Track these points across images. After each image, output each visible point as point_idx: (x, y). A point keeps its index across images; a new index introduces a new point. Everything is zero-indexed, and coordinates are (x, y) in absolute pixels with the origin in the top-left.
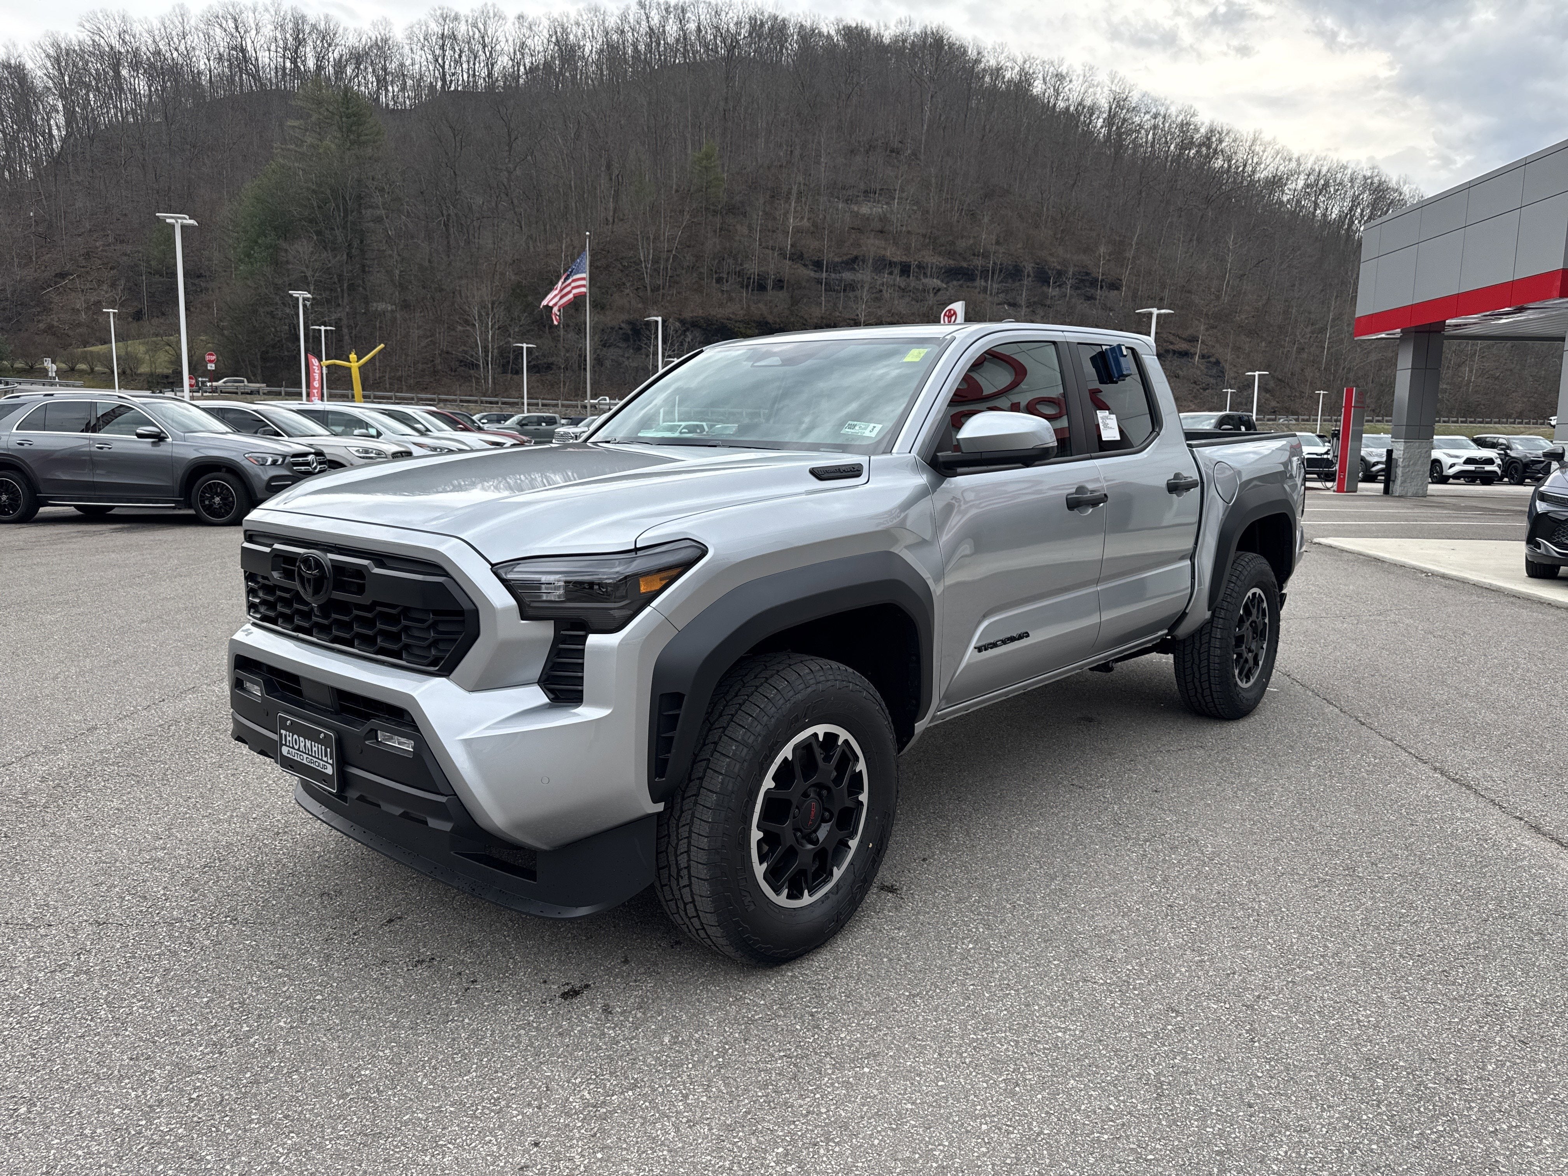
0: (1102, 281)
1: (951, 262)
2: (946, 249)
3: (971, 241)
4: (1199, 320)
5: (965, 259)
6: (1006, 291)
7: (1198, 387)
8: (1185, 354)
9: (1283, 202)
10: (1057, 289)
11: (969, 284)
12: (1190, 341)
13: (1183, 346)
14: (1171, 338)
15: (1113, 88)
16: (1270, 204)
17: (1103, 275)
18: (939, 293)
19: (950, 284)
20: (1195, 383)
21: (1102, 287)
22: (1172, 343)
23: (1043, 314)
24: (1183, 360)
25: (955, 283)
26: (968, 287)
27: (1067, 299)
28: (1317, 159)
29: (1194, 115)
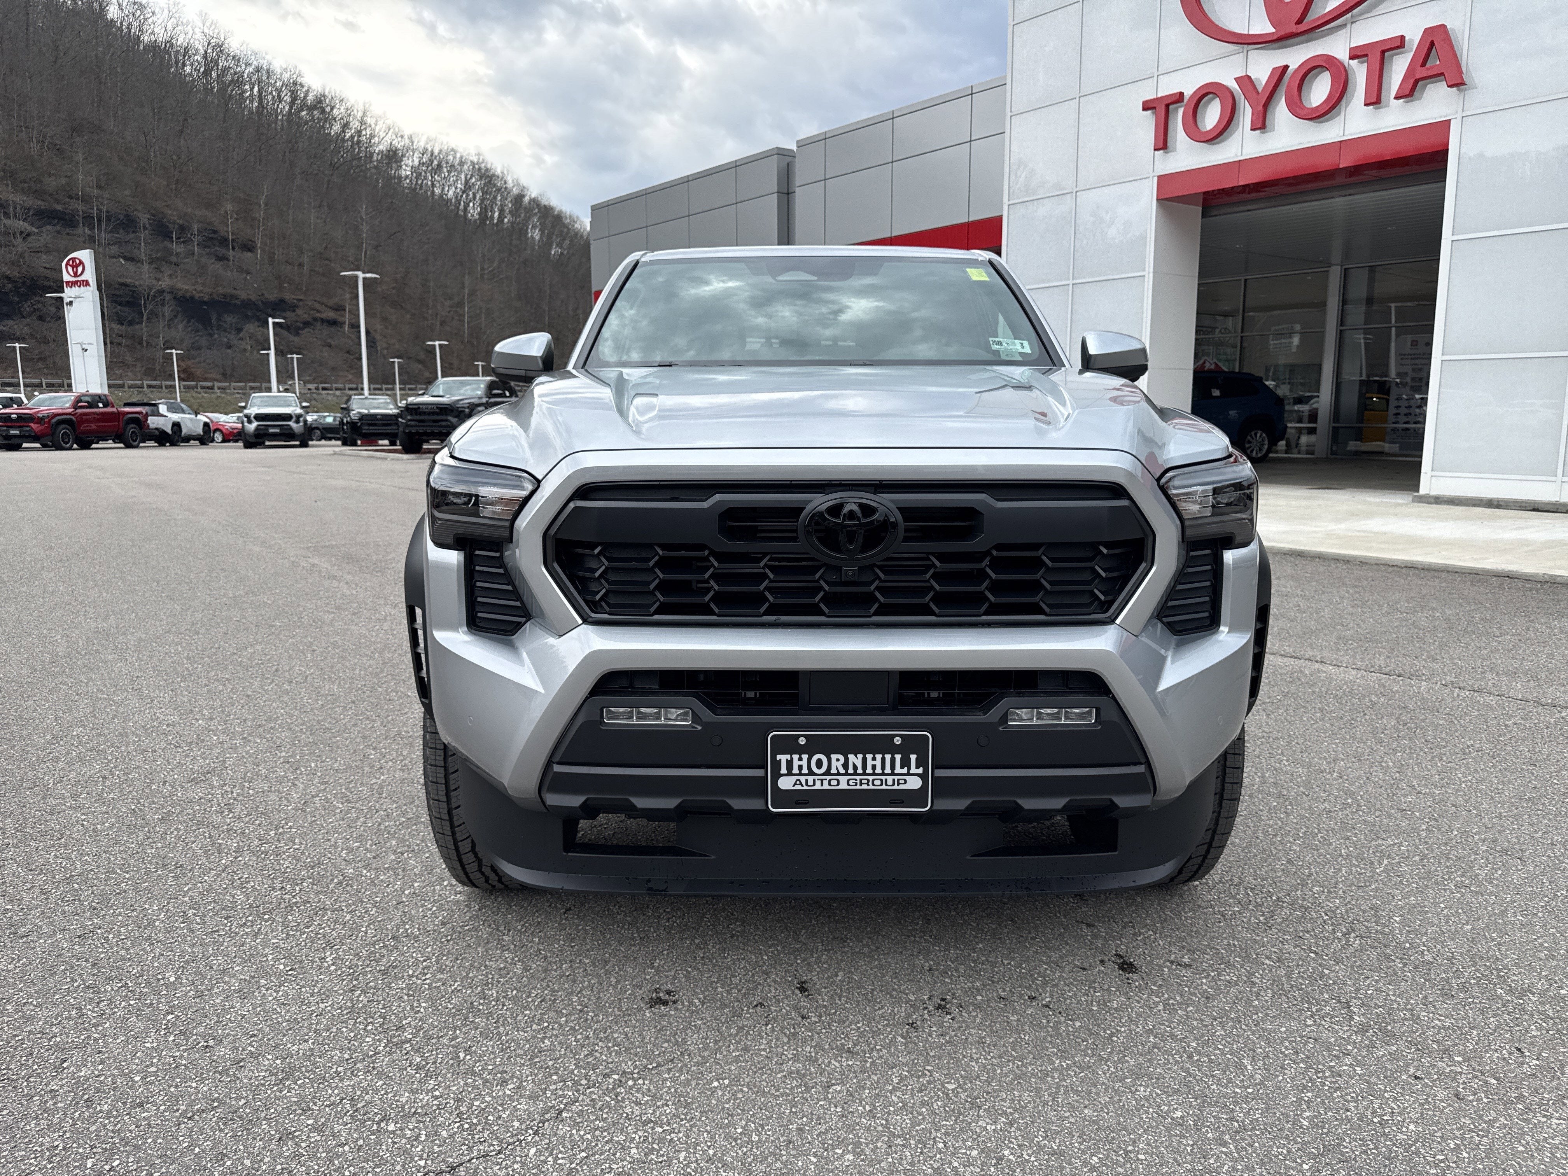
0: (233, 240)
1: (39, 202)
2: (30, 187)
3: (63, 181)
4: (343, 289)
5: (58, 202)
6: (119, 243)
7: (352, 357)
8: (333, 323)
9: (401, 177)
10: (182, 246)
11: (68, 230)
12: (337, 310)
13: (331, 315)
14: (317, 306)
15: (206, 31)
16: (390, 178)
17: (233, 234)
18: (30, 238)
19: (44, 229)
20: (348, 352)
21: (233, 248)
22: (318, 311)
23: (169, 272)
24: (333, 329)
25: (49, 227)
26: (68, 234)
27: (195, 258)
28: (429, 140)
29: (299, 75)
